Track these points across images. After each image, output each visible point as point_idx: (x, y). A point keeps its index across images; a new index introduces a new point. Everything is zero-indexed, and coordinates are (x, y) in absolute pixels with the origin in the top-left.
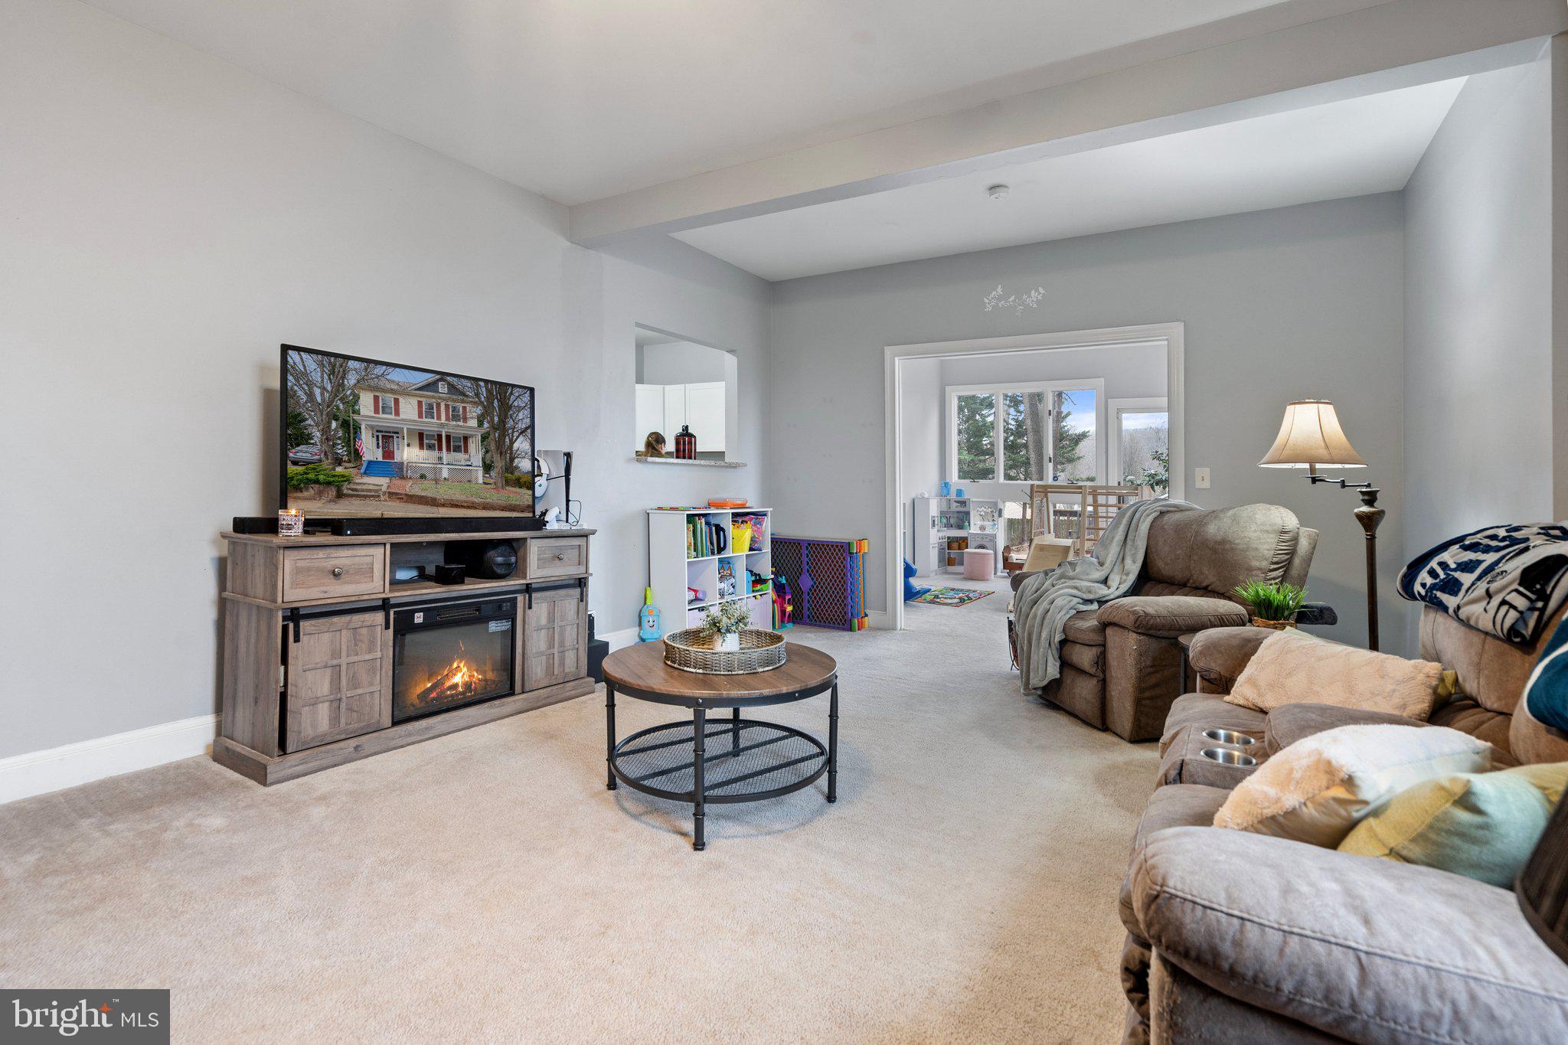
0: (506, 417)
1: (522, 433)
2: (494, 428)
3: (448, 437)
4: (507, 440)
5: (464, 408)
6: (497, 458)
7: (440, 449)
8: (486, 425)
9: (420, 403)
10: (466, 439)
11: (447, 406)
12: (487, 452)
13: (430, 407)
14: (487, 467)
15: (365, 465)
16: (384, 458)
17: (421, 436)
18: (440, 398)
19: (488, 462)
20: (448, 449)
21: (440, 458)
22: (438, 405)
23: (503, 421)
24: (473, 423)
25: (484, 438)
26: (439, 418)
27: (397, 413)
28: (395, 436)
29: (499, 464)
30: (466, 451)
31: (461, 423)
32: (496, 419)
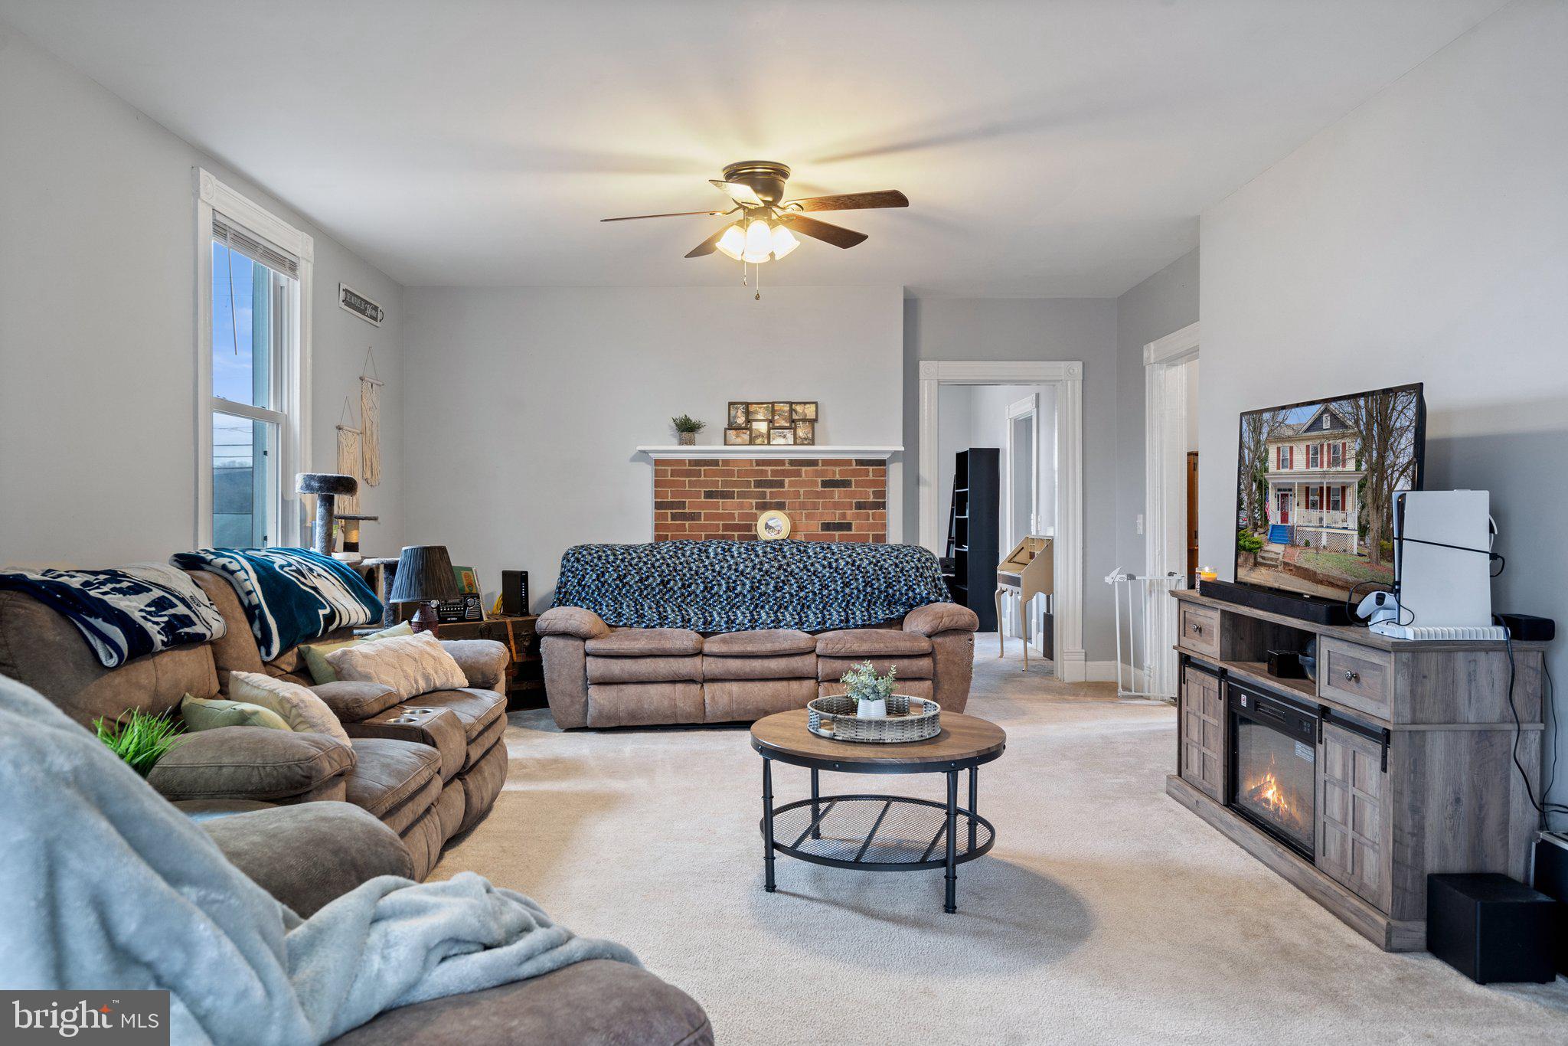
0: (1385, 450)
1: (1402, 473)
2: (1372, 470)
3: (1328, 489)
4: (1385, 487)
5: (1344, 445)
6: (1373, 516)
7: (1321, 508)
8: (1364, 467)
9: (1308, 447)
10: (1344, 489)
11: (1329, 445)
12: (1363, 507)
13: (1316, 449)
14: (1363, 530)
15: (1270, 529)
16: (1282, 522)
17: (1307, 489)
18: (1324, 437)
19: (1363, 523)
20: (1328, 508)
21: (1321, 519)
22: (1322, 446)
23: (1382, 457)
24: (1351, 466)
25: (1361, 486)
26: (1322, 466)
27: (1291, 468)
28: (1289, 493)
29: (1375, 525)
30: (1343, 509)
31: (1340, 468)
32: (1375, 454)
